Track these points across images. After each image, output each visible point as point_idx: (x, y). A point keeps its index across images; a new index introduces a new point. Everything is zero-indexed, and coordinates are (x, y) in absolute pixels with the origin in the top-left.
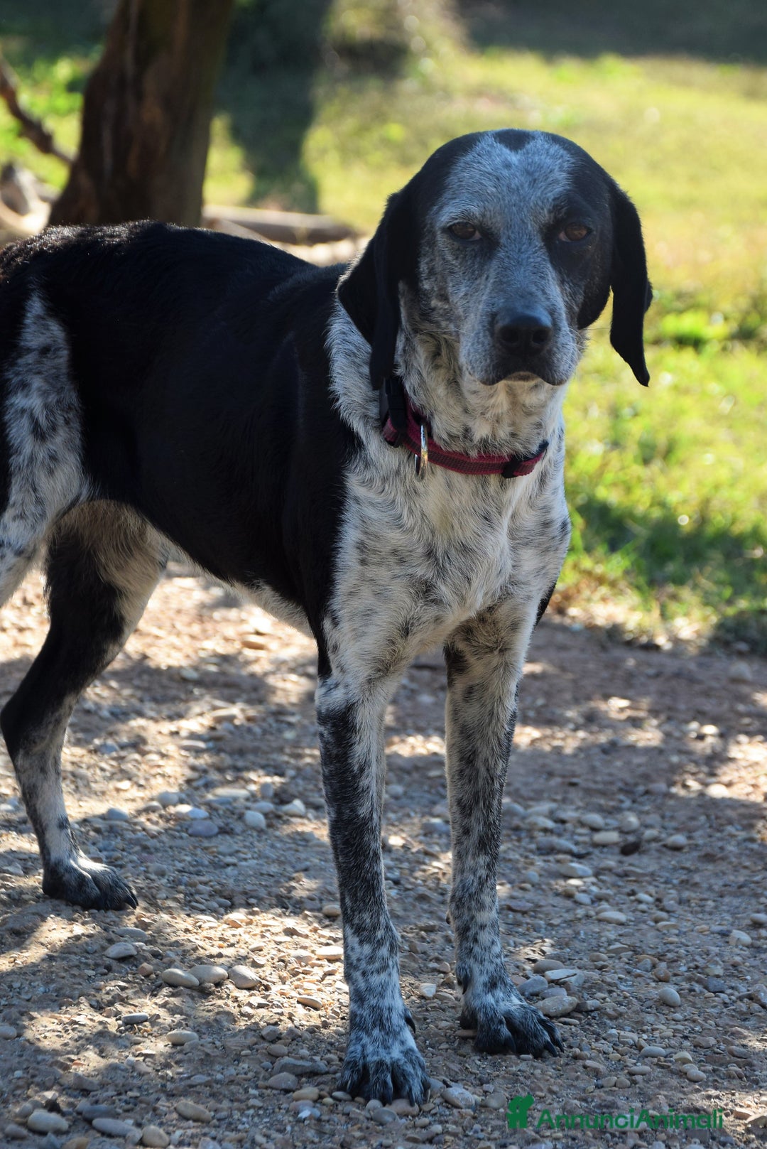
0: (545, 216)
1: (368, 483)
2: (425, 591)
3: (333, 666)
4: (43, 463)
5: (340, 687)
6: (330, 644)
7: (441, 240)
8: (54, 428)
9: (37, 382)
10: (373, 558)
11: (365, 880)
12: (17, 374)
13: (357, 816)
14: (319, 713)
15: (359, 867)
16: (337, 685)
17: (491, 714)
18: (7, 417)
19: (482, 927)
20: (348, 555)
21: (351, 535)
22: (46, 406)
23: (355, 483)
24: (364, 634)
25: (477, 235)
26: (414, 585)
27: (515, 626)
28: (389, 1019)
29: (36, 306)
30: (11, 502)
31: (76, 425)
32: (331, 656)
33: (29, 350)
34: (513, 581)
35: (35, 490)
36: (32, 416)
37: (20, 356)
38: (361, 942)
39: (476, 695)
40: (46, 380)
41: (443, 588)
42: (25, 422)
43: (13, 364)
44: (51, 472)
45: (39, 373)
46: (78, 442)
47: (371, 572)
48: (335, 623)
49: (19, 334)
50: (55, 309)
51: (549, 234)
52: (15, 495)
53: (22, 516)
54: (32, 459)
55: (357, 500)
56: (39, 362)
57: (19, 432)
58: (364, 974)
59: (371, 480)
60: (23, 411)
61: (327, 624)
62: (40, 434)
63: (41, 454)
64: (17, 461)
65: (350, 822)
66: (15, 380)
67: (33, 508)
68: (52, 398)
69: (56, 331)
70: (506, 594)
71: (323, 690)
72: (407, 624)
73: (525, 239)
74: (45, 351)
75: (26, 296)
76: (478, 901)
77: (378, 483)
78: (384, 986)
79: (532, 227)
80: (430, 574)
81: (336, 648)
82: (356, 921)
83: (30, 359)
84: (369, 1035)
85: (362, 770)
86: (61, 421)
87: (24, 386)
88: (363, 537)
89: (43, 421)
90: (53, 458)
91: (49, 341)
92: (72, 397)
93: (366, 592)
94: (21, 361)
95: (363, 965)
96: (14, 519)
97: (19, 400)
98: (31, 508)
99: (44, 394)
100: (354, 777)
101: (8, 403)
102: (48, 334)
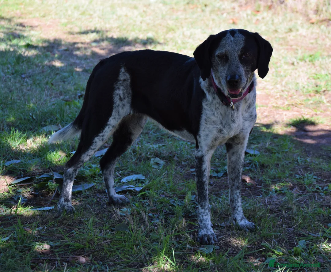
0: (239, 53)
1: (207, 105)
2: (220, 131)
3: (199, 146)
4: (121, 106)
5: (201, 152)
6: (199, 141)
7: (216, 58)
8: (124, 98)
9: (122, 88)
10: (208, 123)
11: (203, 195)
12: (117, 86)
13: (203, 181)
14: (195, 157)
15: (203, 192)
16: (200, 151)
17: (239, 158)
18: (114, 96)
19: (239, 207)
20: (203, 122)
21: (204, 117)
22: (123, 93)
23: (204, 105)
24: (206, 140)
25: (224, 57)
26: (217, 130)
27: (244, 139)
28: (208, 226)
29: (123, 70)
30: (112, 115)
31: (130, 97)
32: (199, 144)
33: (121, 80)
34: (243, 129)
35: (118, 112)
36: (120, 95)
37: (118, 82)
38: (202, 209)
39: (235, 154)
40: (124, 87)
41: (224, 130)
42: (118, 97)
43: (116, 84)
44: (123, 108)
45: (123, 85)
46: (130, 101)
47: (208, 126)
48: (200, 137)
49: (118, 77)
50: (128, 70)
51: (240, 57)
52: (114, 113)
53: (115, 118)
54: (118, 105)
55: (205, 109)
56: (123, 83)
57: (116, 99)
58: (202, 216)
59: (208, 104)
60: (118, 94)
61: (198, 137)
62: (121, 99)
63: (121, 104)
64: (115, 105)
65: (201, 182)
66: (117, 87)
67: (118, 116)
68: (125, 91)
69: (128, 75)
70: (241, 132)
71: (197, 152)
72: (216, 138)
73: (234, 58)
74: (125, 80)
75: (120, 68)
76: (237, 201)
77: (209, 105)
78: (207, 219)
79: (236, 55)
80: (221, 128)
81: (200, 142)
82: (201, 204)
83: (121, 82)
84: (203, 230)
85: (204, 171)
86: (126, 96)
87: (119, 88)
88: (206, 118)
89: (122, 97)
90: (124, 105)
91: (126, 78)
92: (130, 91)
93: (207, 130)
94: (118, 83)
95: (202, 214)
96: (113, 119)
97: (117, 92)
98: (117, 116)
99: (123, 90)
100: (203, 172)
101: (114, 92)
102: (125, 76)
